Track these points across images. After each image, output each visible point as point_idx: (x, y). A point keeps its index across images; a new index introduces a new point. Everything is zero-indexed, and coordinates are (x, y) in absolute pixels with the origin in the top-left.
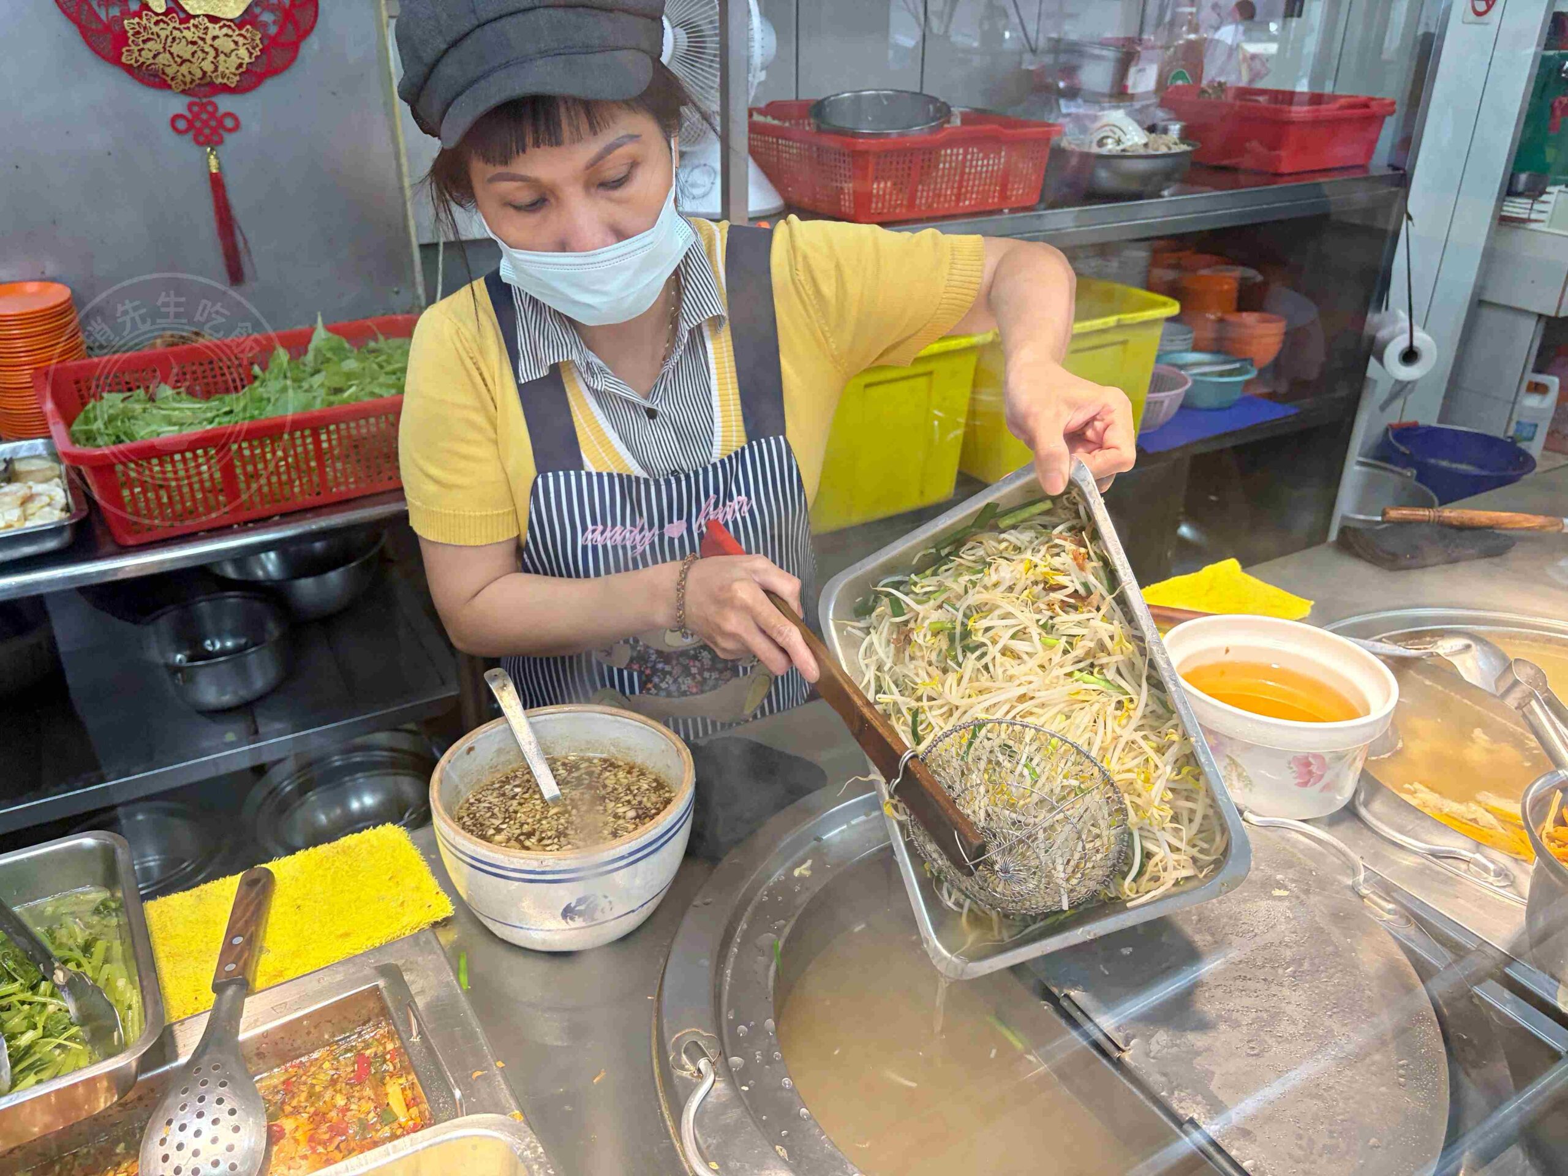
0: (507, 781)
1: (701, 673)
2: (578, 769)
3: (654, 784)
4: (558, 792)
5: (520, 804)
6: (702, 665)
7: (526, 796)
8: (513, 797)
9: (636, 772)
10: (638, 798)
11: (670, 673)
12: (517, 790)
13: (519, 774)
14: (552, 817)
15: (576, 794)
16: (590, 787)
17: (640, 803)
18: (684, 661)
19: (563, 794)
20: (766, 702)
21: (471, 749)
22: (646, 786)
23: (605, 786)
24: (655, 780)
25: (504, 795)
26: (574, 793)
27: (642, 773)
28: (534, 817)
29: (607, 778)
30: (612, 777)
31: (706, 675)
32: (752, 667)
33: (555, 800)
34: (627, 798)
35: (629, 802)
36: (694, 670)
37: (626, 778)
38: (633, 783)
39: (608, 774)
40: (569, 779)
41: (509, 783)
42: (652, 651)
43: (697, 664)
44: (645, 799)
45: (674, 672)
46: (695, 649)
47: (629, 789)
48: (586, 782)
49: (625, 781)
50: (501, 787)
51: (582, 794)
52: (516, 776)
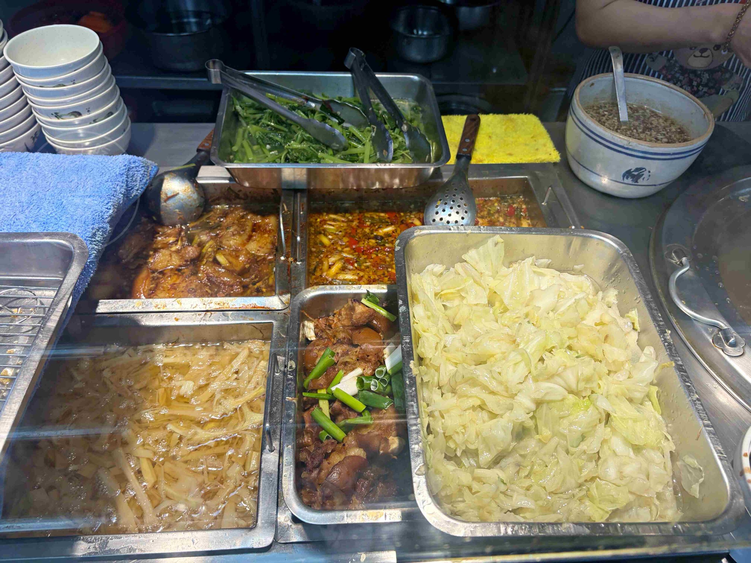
0: (601, 107)
1: (698, 86)
2: (638, 112)
3: (679, 130)
4: (627, 120)
5: (607, 119)
6: (701, 82)
7: (610, 117)
8: (604, 115)
9: (669, 122)
10: (670, 134)
11: (681, 81)
12: (606, 113)
13: (607, 106)
14: (623, 130)
15: (637, 123)
16: (643, 122)
17: (670, 136)
18: (691, 76)
19: (629, 121)
20: (723, 115)
21: (593, 84)
22: (674, 130)
23: (651, 124)
24: (679, 129)
25: (599, 113)
26: (635, 122)
27: (673, 123)
28: (614, 127)
29: (653, 120)
30: (656, 121)
31: (701, 88)
32: (727, 92)
33: (625, 123)
34: (664, 132)
35: (664, 135)
36: (695, 83)
37: (663, 123)
38: (667, 127)
39: (654, 119)
40: (633, 115)
41: (602, 109)
42: (677, 65)
43: (699, 80)
44: (673, 136)
45: (684, 81)
46: (701, 71)
47: (665, 128)
48: (642, 119)
49: (663, 125)
50: (597, 109)
51: (640, 124)
52: (605, 107)
